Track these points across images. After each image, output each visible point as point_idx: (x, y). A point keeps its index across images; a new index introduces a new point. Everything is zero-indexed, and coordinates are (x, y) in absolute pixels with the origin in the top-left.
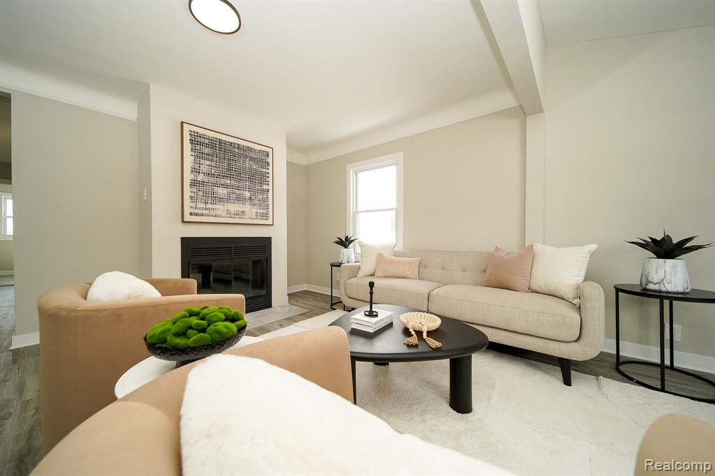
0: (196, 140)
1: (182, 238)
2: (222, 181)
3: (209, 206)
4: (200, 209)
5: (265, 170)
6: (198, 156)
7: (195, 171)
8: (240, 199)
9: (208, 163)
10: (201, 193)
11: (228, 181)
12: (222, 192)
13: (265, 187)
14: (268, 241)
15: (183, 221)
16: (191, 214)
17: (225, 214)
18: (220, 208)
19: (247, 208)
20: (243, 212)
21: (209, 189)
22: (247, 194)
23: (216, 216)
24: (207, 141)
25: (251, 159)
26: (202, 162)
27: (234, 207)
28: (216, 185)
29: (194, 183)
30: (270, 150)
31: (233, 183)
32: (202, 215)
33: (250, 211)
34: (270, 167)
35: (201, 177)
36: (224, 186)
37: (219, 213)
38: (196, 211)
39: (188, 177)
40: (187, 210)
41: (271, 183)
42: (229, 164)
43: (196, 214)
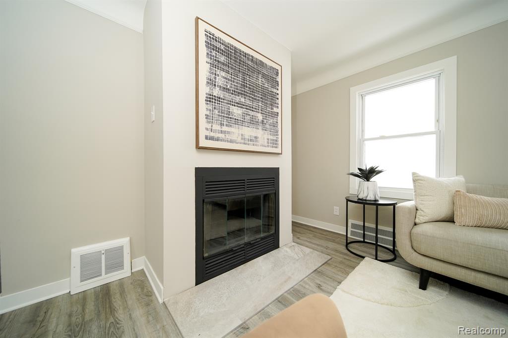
0: (213, 43)
1: (196, 168)
2: (238, 99)
3: (225, 128)
4: (215, 131)
5: (275, 91)
6: (215, 64)
7: (211, 83)
8: (253, 122)
9: (223, 74)
10: (216, 112)
11: (243, 100)
12: (237, 111)
13: (275, 110)
14: (276, 171)
15: (199, 148)
16: (207, 138)
17: (239, 140)
18: (236, 132)
19: (259, 133)
20: (256, 137)
21: (224, 106)
22: (260, 117)
23: (231, 141)
24: (222, 47)
25: (264, 76)
26: (218, 72)
27: (248, 131)
28: (230, 103)
29: (210, 99)
30: (278, 68)
31: (248, 102)
32: (218, 139)
33: (263, 136)
34: (279, 88)
35: (217, 92)
36: (240, 105)
37: (234, 137)
38: (212, 134)
39: (204, 90)
40: (203, 133)
41: (280, 106)
42: (244, 79)
43: (212, 138)
